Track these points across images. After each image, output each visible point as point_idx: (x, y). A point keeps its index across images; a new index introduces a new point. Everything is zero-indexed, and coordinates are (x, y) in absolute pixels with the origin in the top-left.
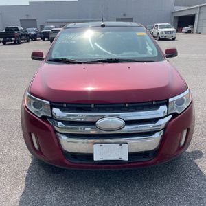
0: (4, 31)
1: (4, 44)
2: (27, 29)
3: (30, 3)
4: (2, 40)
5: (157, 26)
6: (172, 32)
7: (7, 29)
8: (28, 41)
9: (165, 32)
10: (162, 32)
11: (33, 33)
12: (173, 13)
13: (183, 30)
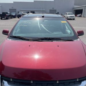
0: (2, 14)
1: (2, 19)
2: (12, 13)
3: (14, 2)
4: (0, 17)
5: (67, 14)
6: (73, 16)
7: (3, 13)
8: (12, 18)
9: (70, 16)
10: (69, 16)
11: (14, 15)
12: (73, 8)
13: (77, 16)
